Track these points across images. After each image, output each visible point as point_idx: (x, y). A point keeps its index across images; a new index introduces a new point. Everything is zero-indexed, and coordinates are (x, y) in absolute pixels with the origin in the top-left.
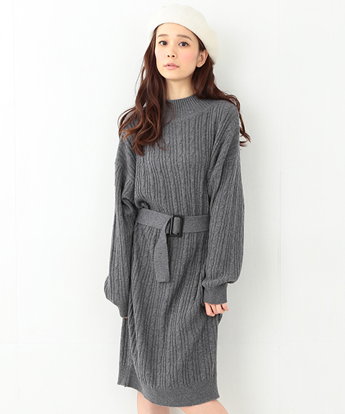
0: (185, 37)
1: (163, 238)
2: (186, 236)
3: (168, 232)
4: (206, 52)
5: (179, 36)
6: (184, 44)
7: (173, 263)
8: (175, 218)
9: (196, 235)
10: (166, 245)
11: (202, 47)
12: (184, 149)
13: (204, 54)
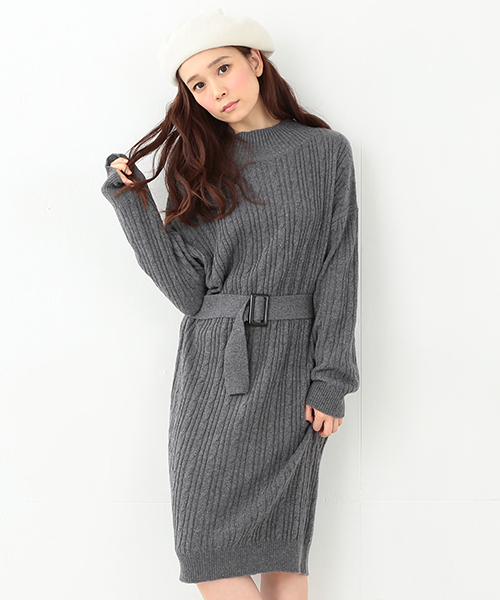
0: (218, 60)
1: (239, 328)
2: (274, 326)
3: (246, 319)
4: (255, 51)
5: (210, 66)
6: (224, 68)
7: (254, 366)
8: (257, 299)
9: (287, 323)
10: (244, 339)
11: (245, 51)
12: (285, 198)
13: (254, 55)
